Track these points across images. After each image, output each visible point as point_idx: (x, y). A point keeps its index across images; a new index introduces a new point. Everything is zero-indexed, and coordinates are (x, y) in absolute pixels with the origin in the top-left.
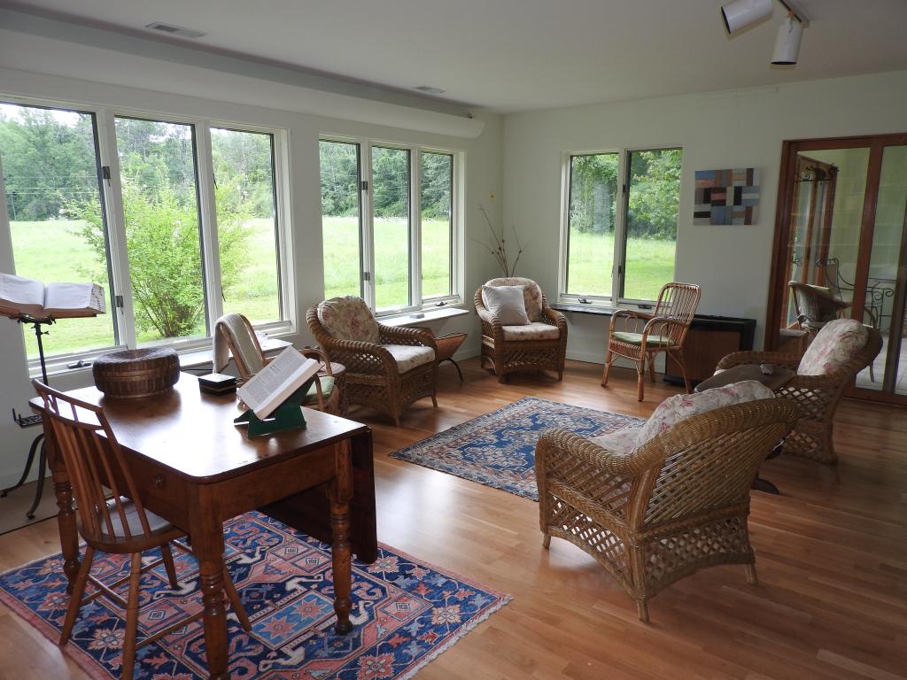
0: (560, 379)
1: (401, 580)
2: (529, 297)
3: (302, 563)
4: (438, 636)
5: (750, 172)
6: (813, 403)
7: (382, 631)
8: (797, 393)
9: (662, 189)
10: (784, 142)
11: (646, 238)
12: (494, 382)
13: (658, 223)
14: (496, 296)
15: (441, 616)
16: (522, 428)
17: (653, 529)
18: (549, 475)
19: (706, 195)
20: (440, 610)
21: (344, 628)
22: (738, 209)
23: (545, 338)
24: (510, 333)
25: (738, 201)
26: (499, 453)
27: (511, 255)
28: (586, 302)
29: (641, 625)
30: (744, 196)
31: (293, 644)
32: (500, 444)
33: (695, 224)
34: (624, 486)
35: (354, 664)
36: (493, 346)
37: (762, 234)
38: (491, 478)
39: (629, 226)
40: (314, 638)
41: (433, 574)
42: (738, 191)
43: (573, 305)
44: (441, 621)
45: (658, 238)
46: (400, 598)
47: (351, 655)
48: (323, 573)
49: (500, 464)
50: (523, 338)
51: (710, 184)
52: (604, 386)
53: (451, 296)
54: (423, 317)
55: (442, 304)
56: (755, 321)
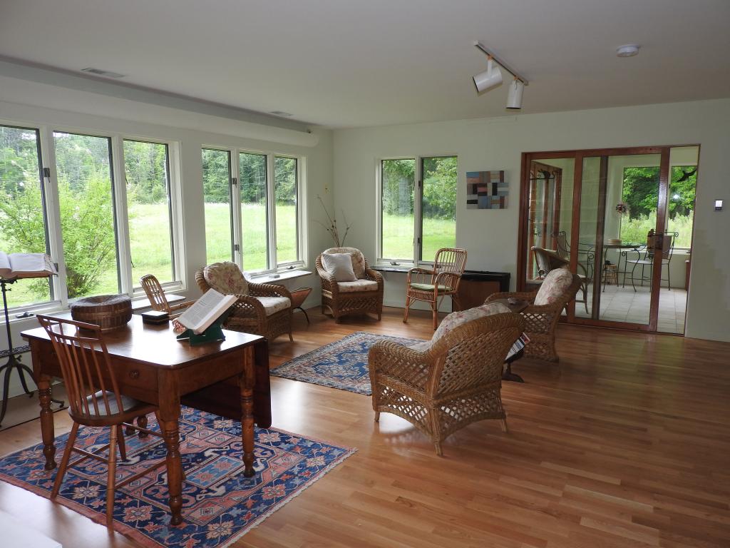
0: (380, 320)
1: (283, 445)
2: (355, 261)
3: (213, 440)
4: (312, 473)
5: (502, 173)
6: (542, 322)
7: (274, 474)
8: (532, 317)
9: (447, 182)
10: (523, 153)
11: (437, 219)
12: (333, 323)
13: (445, 207)
14: (332, 261)
15: (311, 463)
16: (356, 352)
17: (443, 397)
18: (377, 372)
19: (474, 189)
20: (311, 459)
21: (249, 473)
22: (495, 198)
23: (368, 289)
24: (343, 287)
25: (495, 192)
26: (341, 368)
27: (341, 231)
28: (395, 264)
29: (439, 458)
30: (499, 189)
31: (216, 485)
32: (341, 363)
33: (468, 208)
34: (425, 371)
35: (260, 491)
36: (331, 297)
37: (510, 216)
38: (336, 383)
39: (424, 209)
40: (230, 480)
41: (304, 440)
42: (495, 186)
43: (387, 266)
44: (313, 465)
46: (284, 455)
47: (256, 487)
48: (229, 445)
49: (341, 374)
50: (353, 290)
51: (476, 181)
52: (405, 322)
53: (298, 262)
54: (278, 277)
55: (291, 268)
56: (510, 274)
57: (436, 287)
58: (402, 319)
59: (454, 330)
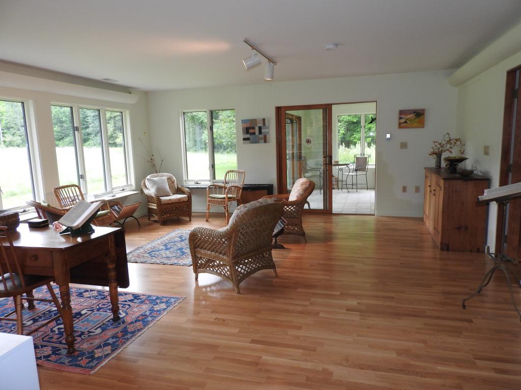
0: (190, 220)
1: (136, 301)
2: (170, 182)
3: (85, 304)
4: (158, 313)
5: (264, 120)
6: (294, 211)
7: (134, 317)
8: (288, 209)
9: (227, 127)
10: (276, 107)
11: (222, 153)
12: (158, 225)
13: (227, 144)
14: (154, 183)
15: (157, 308)
16: (176, 242)
17: (238, 258)
18: (195, 248)
19: (247, 130)
20: (157, 306)
21: (116, 319)
22: (261, 136)
23: (181, 201)
24: (164, 200)
25: (260, 132)
26: (168, 252)
27: (157, 162)
28: (198, 183)
29: (237, 295)
30: (263, 131)
31: (96, 327)
32: (167, 249)
33: (244, 143)
35: (126, 327)
36: (156, 208)
37: (271, 147)
38: (166, 262)
39: (214, 147)
40: (104, 324)
41: (150, 296)
42: (260, 128)
43: (192, 185)
44: (158, 309)
45: (228, 153)
46: (138, 306)
47: (122, 326)
48: (98, 305)
49: (169, 256)
50: (171, 202)
51: (248, 125)
52: (207, 221)
53: (128, 185)
54: (115, 196)
55: (123, 190)
56: (273, 185)
57: (227, 196)
58: (205, 220)
59: (242, 215)
